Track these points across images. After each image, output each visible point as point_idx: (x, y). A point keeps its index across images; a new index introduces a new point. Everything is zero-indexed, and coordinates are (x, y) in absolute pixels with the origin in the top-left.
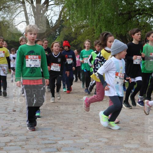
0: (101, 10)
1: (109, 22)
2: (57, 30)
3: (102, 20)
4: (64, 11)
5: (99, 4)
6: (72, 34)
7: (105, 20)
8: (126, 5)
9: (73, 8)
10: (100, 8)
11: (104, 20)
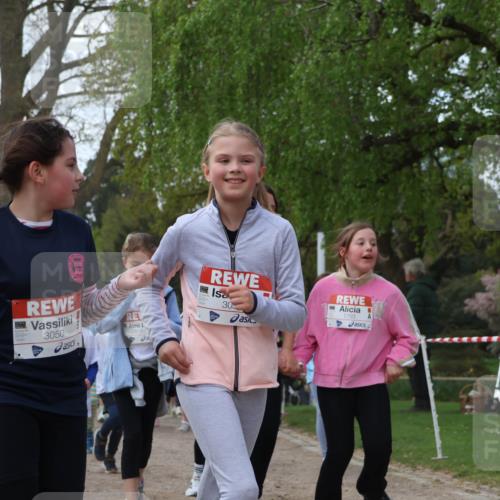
0: (285, 123)
1: (317, 173)
2: (89, 204)
3: (285, 167)
4: (126, 125)
5: (278, 97)
6: (154, 222)
7: (298, 166)
8: (394, 103)
9: (164, 113)
10: (279, 116)
11: (294, 164)
